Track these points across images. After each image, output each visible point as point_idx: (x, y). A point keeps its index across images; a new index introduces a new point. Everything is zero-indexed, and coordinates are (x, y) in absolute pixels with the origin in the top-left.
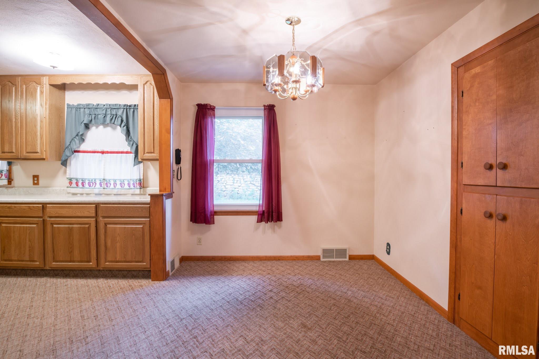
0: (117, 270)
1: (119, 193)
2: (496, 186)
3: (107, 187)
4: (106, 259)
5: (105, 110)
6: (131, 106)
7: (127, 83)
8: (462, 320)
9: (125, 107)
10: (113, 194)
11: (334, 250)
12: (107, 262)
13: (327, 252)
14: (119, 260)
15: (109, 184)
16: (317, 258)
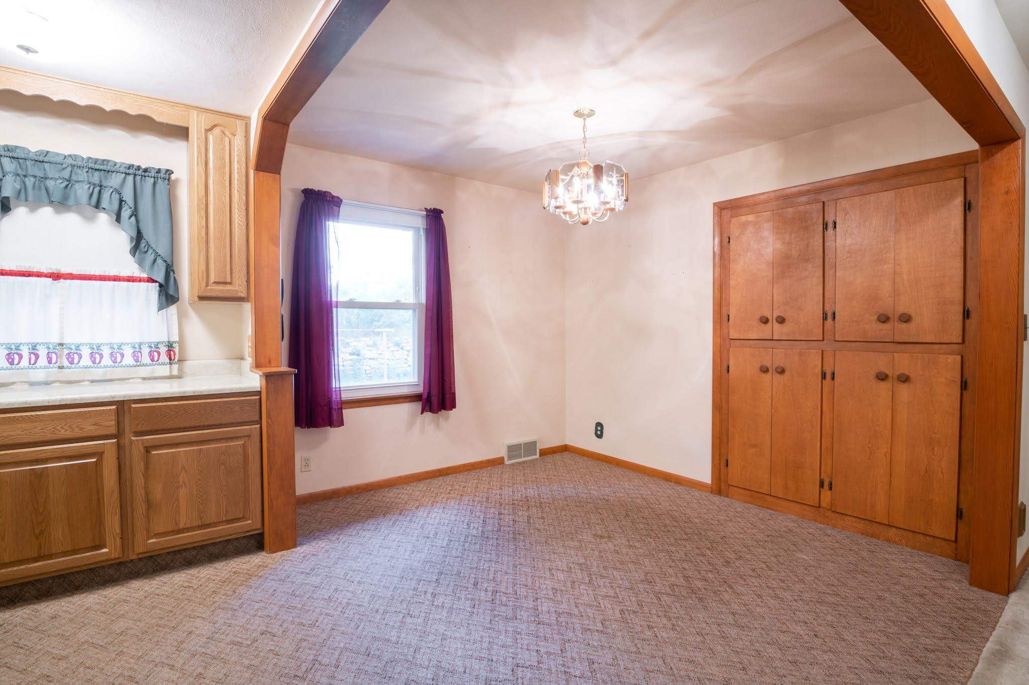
0: (169, 553)
1: (108, 377)
2: (773, 340)
3: (72, 363)
4: (148, 530)
5: (69, 169)
6: (149, 170)
7: (158, 119)
8: (731, 488)
9: (131, 171)
10: (89, 381)
11: (521, 444)
12: (153, 538)
13: (514, 450)
14: (186, 526)
15: (76, 356)
16: (499, 462)
